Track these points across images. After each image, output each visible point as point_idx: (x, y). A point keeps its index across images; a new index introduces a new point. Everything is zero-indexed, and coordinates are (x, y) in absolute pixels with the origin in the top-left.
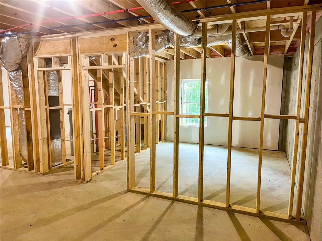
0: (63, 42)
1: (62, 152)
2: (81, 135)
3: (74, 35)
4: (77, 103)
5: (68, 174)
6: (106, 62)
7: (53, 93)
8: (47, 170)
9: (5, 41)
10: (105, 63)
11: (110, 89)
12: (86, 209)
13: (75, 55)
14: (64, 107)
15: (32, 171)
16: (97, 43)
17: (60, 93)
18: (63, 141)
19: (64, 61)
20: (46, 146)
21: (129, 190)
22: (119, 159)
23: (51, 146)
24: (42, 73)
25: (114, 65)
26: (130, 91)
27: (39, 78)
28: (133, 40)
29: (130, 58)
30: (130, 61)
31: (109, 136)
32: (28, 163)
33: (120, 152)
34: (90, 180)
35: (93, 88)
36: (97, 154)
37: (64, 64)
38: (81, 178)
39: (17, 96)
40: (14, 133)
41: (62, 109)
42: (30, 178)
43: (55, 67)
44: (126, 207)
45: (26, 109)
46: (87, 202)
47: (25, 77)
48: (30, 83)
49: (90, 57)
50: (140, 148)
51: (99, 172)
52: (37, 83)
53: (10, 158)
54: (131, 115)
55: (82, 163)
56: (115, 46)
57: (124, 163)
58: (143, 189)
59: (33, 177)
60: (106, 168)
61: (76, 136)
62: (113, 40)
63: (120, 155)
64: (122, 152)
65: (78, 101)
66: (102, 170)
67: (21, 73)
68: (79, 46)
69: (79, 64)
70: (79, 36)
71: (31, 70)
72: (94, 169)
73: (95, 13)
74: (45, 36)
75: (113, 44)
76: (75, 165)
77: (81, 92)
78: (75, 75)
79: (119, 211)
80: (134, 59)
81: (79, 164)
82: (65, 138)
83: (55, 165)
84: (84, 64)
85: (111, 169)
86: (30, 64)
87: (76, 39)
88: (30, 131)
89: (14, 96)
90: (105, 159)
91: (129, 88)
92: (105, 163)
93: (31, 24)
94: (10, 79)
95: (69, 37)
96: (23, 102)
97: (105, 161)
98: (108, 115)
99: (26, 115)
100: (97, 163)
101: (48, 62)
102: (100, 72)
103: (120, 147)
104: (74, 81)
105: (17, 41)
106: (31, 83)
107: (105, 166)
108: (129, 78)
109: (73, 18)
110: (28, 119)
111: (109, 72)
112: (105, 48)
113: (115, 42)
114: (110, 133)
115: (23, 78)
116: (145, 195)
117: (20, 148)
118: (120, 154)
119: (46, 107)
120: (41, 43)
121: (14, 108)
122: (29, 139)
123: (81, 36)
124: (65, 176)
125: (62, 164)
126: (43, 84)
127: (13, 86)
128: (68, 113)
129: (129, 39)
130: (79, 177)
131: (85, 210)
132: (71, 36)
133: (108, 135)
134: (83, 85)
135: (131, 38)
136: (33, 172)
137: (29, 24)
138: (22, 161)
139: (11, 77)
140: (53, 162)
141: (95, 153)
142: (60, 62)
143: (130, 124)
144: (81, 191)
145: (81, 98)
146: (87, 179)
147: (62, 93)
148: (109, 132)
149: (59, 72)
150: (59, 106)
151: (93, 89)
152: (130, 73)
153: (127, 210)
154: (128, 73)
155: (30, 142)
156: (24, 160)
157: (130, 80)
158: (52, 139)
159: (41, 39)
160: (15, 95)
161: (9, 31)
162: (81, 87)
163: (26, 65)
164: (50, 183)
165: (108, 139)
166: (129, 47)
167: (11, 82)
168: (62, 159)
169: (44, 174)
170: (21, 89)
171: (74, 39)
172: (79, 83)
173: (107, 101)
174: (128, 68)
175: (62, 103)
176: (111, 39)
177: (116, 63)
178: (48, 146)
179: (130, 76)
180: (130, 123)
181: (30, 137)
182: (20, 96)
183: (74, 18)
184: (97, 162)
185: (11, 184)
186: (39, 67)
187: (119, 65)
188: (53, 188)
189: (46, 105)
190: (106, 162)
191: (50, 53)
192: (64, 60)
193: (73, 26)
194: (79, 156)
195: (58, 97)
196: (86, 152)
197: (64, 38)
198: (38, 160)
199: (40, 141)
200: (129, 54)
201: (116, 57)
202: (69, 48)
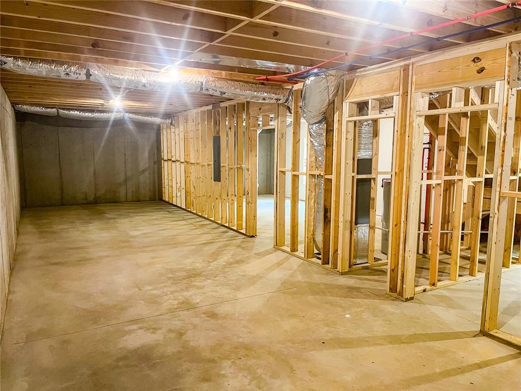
0: (388, 74)
1: (368, 245)
2: (402, 223)
3: (407, 62)
4: (402, 170)
5: (377, 281)
6: (460, 101)
7: (363, 154)
8: (347, 269)
9: (309, 82)
10: (457, 103)
11: (461, 148)
12: (404, 343)
13: (405, 93)
14: (378, 175)
15: (327, 266)
16: (445, 70)
17: (374, 154)
18: (372, 228)
19: (386, 105)
20: (348, 232)
21: (484, 333)
22: (465, 273)
23: (354, 234)
24: (352, 125)
25: (472, 105)
26: (503, 151)
27: (347, 132)
28: (518, 58)
29: (510, 90)
30: (510, 96)
31: (448, 230)
32: (322, 254)
33: (469, 262)
34: (412, 298)
35: (427, 146)
36: (423, 258)
37: (386, 108)
38: (396, 292)
39: (316, 158)
40: (308, 209)
41: (374, 179)
42: (323, 274)
43: (372, 114)
44: (476, 361)
45: (327, 177)
46: (407, 333)
47: (329, 131)
48: (335, 139)
49: (431, 94)
50: (511, 260)
51: (428, 287)
52: (345, 139)
53: (301, 242)
54: (501, 195)
55: (400, 267)
56: (481, 70)
57: (474, 282)
58: (513, 337)
59: (327, 274)
60: (439, 284)
61: (395, 223)
62: (476, 61)
63: (468, 266)
64: (473, 261)
65: (402, 167)
66: (433, 287)
67: (325, 125)
68: (414, 78)
69: (411, 108)
70: (416, 61)
71: (338, 120)
72: (419, 281)
73: (452, 20)
74: (363, 69)
75: (478, 68)
76: (388, 268)
77: (409, 153)
78: (401, 126)
79: (464, 365)
80: (518, 91)
81: (395, 268)
82: (375, 224)
83: (358, 263)
84: (419, 106)
85: (449, 287)
86: (338, 112)
87: (411, 67)
88: (327, 209)
89: (313, 159)
90: (439, 268)
91: (501, 144)
92: (439, 276)
93: (346, 53)
94: (310, 135)
95: (398, 65)
96: (323, 167)
97: (439, 272)
98: (450, 193)
99: (326, 184)
100: (424, 273)
101: (362, 107)
102: (444, 118)
103: (469, 251)
104: (400, 134)
105: (325, 80)
106: (337, 140)
107: (439, 281)
108: (503, 128)
109: (411, 35)
110: (328, 191)
111: (462, 119)
112: (460, 76)
113: (480, 65)
114: (450, 224)
115: (327, 133)
116: (518, 349)
117: (314, 231)
118: (468, 264)
119: (353, 174)
120: (355, 80)
121: (311, 175)
122: (327, 220)
123: (419, 61)
124: (372, 282)
125: (367, 263)
126: (353, 141)
127: (313, 144)
128: (382, 186)
129: (510, 56)
130: (393, 289)
131: (402, 345)
132: (402, 63)
133: (446, 228)
134: (413, 142)
135: (514, 54)
136: (328, 268)
137: (345, 54)
138: (315, 249)
139: (312, 131)
140: (355, 257)
141: (421, 254)
142: (380, 107)
143: (497, 212)
144: (397, 311)
145: (409, 162)
146: (407, 295)
147: (377, 154)
148: (449, 222)
149: (375, 122)
150: (371, 174)
151: (427, 148)
152: (506, 118)
153: (479, 366)
154: (504, 118)
155: (327, 223)
156: (318, 249)
157: (505, 131)
158: (356, 224)
159: (356, 74)
160: (314, 157)
161: (315, 68)
162: (410, 145)
163: (332, 115)
164: (351, 289)
165: (445, 235)
166: (509, 71)
167: (311, 139)
168: (368, 256)
169: (343, 273)
170: (323, 148)
171: (406, 69)
172: (407, 138)
173: (450, 168)
174: (505, 108)
175: (377, 169)
176: (474, 61)
177: (477, 100)
178: (351, 232)
179: (506, 124)
180: (498, 210)
181: (327, 216)
182: (320, 158)
183: (413, 34)
184: (424, 270)
185: (300, 278)
186: (349, 116)
187: (481, 104)
188: (354, 296)
189: (353, 172)
190: (441, 274)
191: (367, 94)
192: (387, 103)
193: (409, 47)
194: (396, 255)
195: (371, 160)
196: (409, 251)
197: (391, 68)
198: (336, 251)
199: (341, 225)
200: (509, 84)
201: (476, 91)
202: (397, 83)
